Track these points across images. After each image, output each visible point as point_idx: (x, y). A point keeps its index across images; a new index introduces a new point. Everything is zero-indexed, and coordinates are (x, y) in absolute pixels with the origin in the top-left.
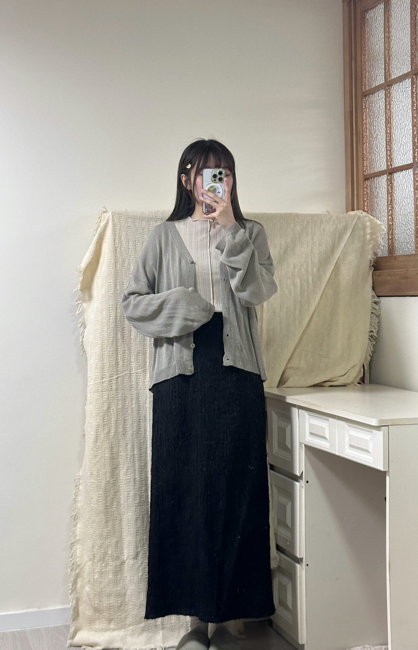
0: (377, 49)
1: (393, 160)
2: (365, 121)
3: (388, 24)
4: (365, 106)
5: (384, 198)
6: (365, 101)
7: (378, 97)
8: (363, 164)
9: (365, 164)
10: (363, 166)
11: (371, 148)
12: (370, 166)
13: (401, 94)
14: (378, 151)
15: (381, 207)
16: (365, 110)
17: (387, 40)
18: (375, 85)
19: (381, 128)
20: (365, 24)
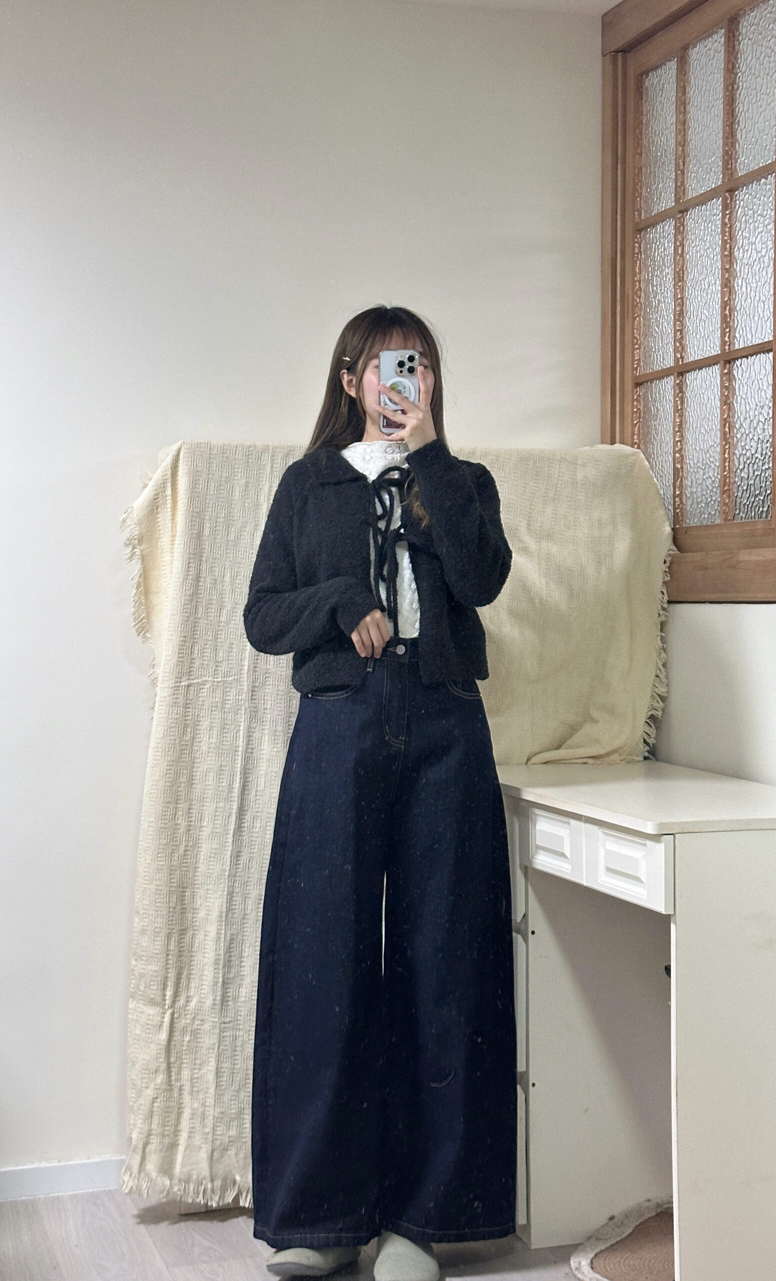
0: (664, 143)
1: (686, 348)
2: (638, 276)
3: (683, 98)
4: (638, 248)
5: (668, 419)
6: (638, 239)
7: (663, 232)
8: (633, 356)
9: (636, 355)
10: (633, 360)
11: (648, 327)
12: (645, 360)
13: (702, 228)
14: (661, 332)
15: (663, 437)
16: (638, 256)
17: (682, 128)
18: (658, 210)
19: (666, 289)
20: (642, 98)
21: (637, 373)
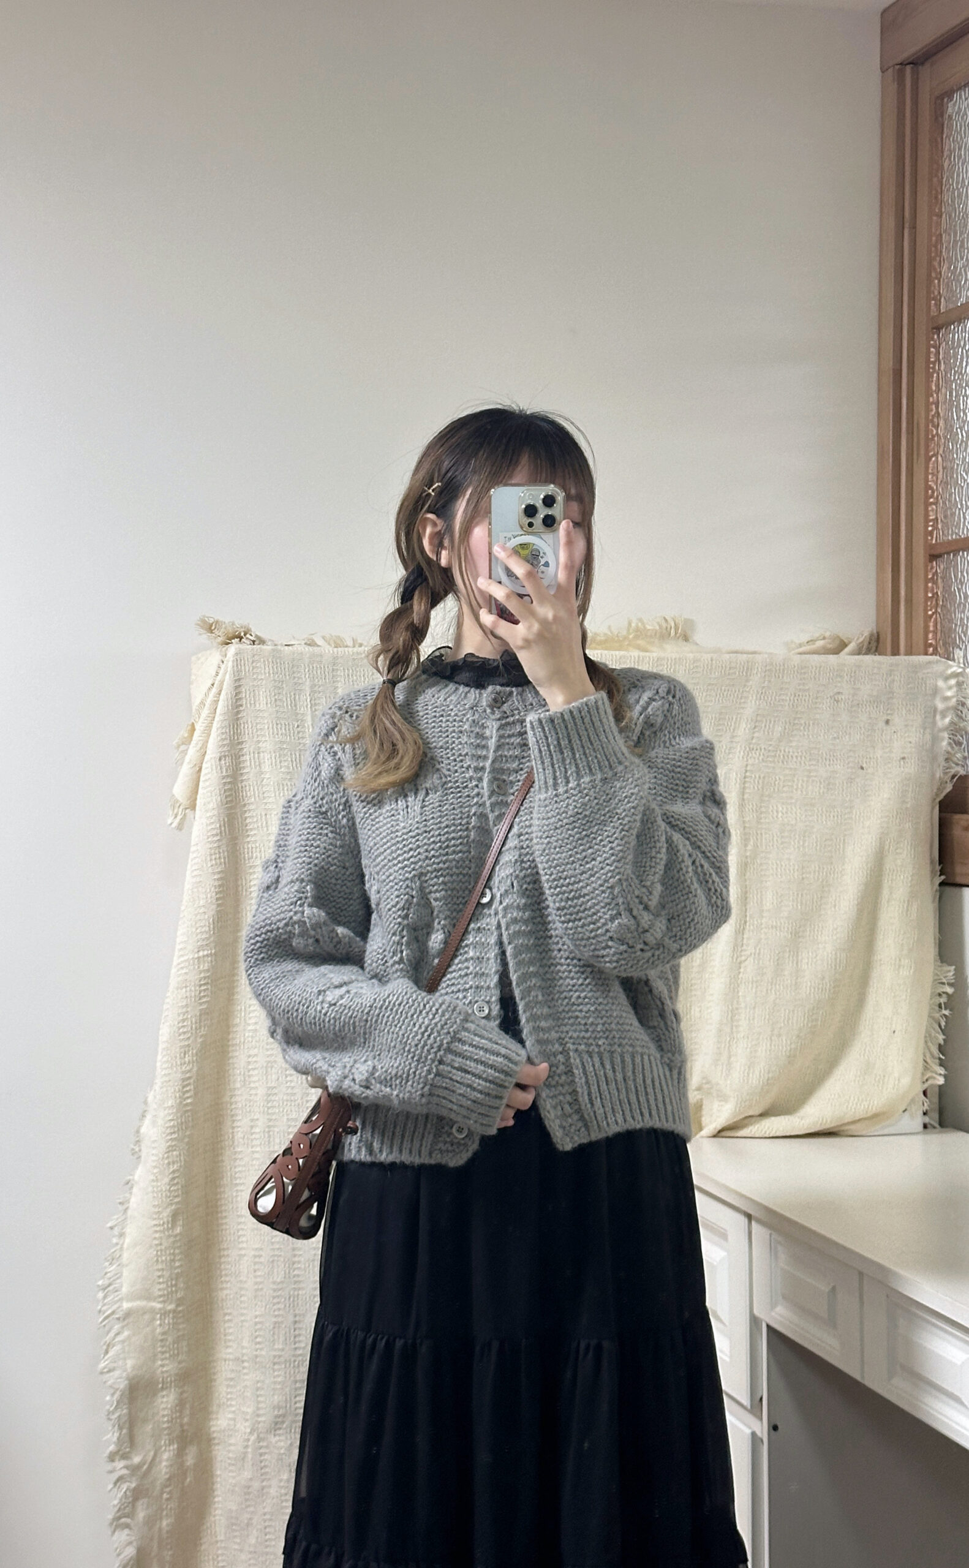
2: (935, 396)
4: (935, 355)
6: (935, 341)
10: (927, 521)
12: (946, 521)
16: (935, 366)
18: (967, 297)
20: (943, 130)
21: (932, 539)
